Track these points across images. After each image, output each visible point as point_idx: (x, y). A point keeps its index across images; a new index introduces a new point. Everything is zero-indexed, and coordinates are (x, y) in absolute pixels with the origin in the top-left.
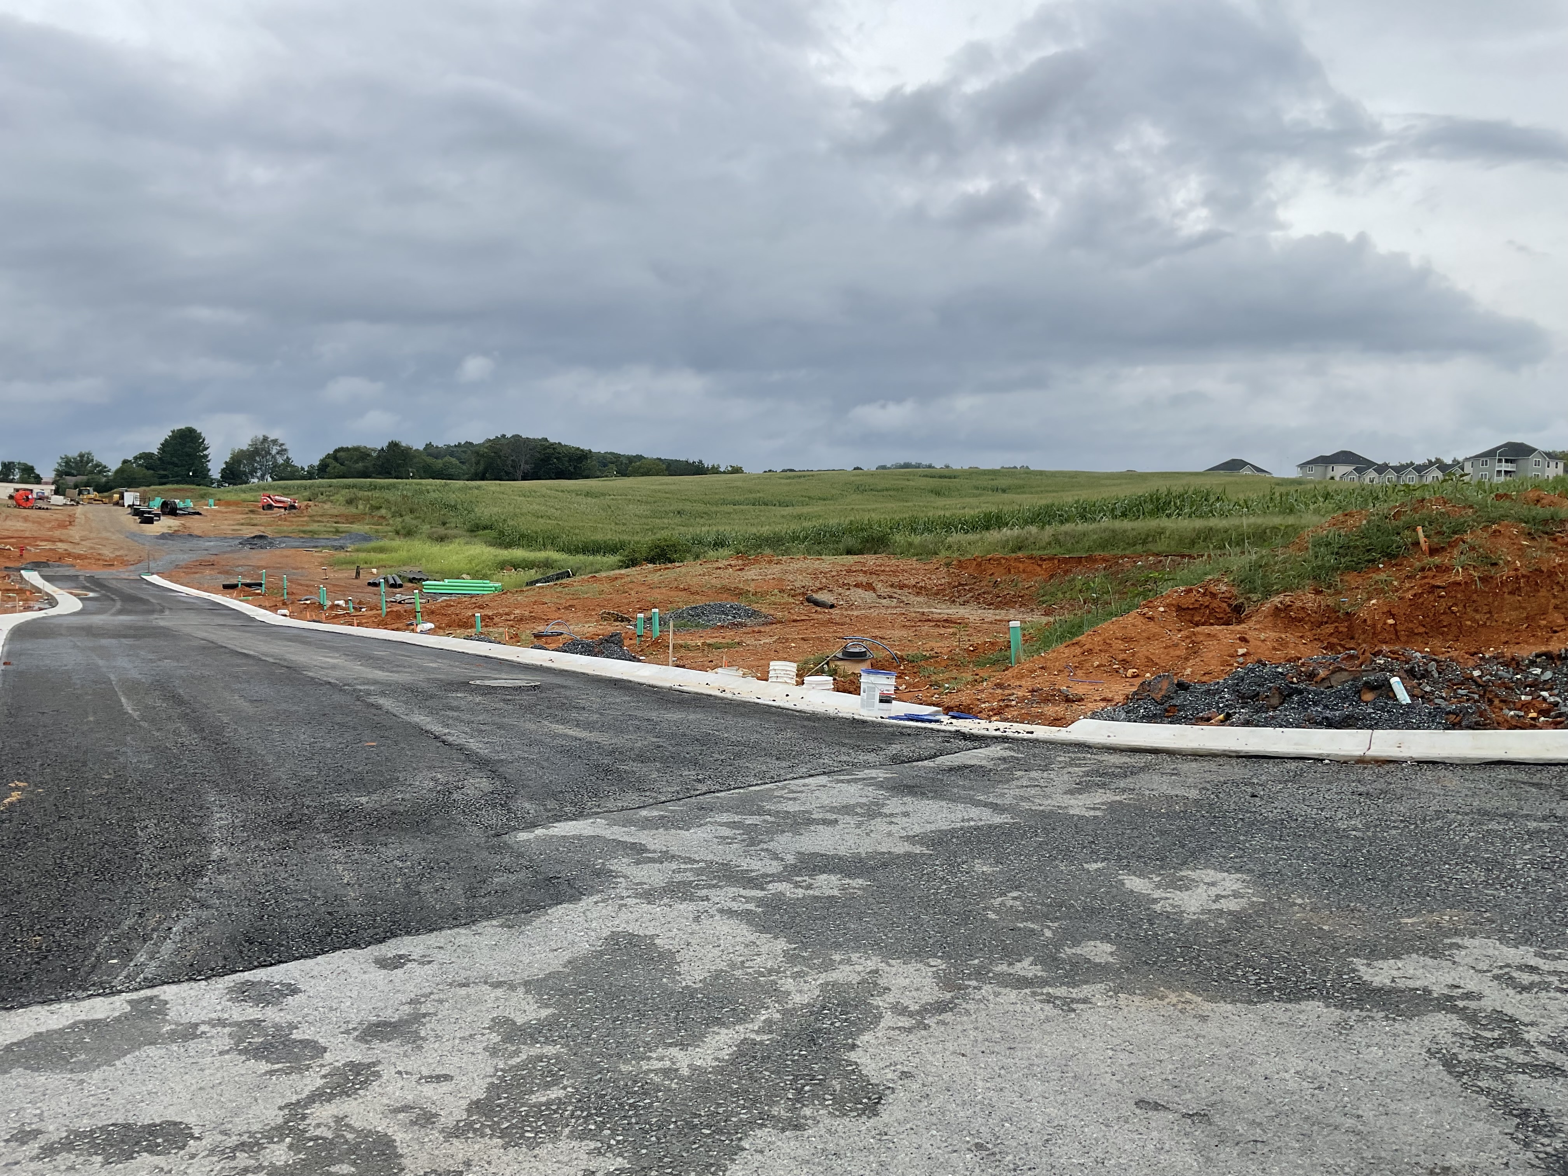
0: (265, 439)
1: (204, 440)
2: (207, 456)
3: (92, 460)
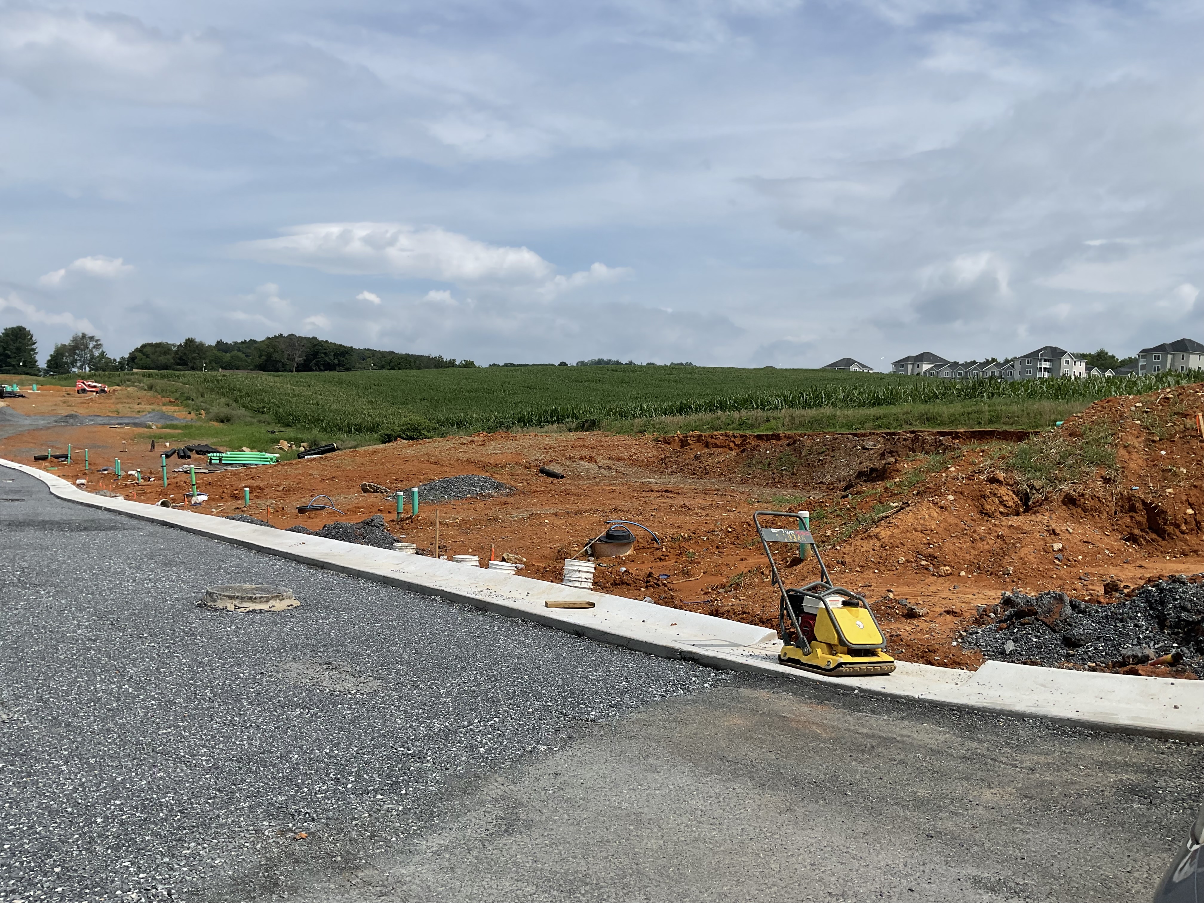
0: (84, 336)
1: (32, 336)
2: (34, 350)
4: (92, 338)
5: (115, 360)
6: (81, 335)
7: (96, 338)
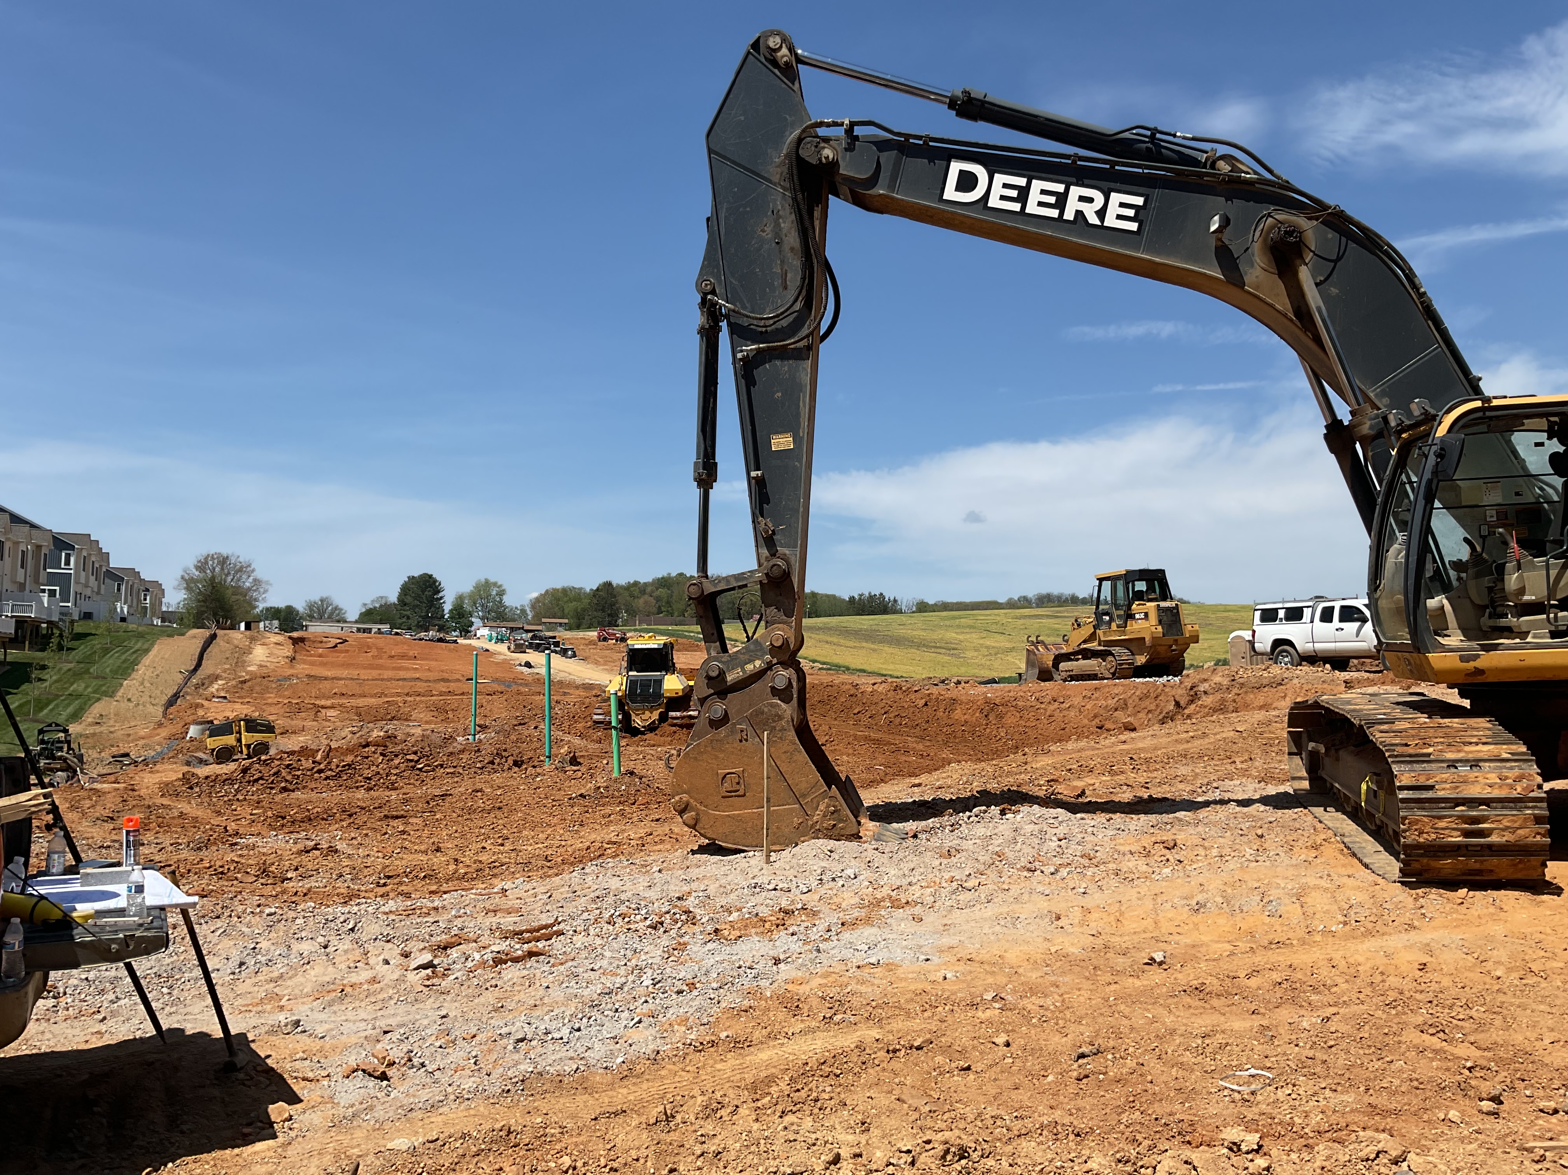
0: (487, 581)
1: (440, 584)
2: (441, 598)
3: (331, 604)
4: (495, 584)
5: (516, 608)
6: (483, 580)
7: (499, 584)
